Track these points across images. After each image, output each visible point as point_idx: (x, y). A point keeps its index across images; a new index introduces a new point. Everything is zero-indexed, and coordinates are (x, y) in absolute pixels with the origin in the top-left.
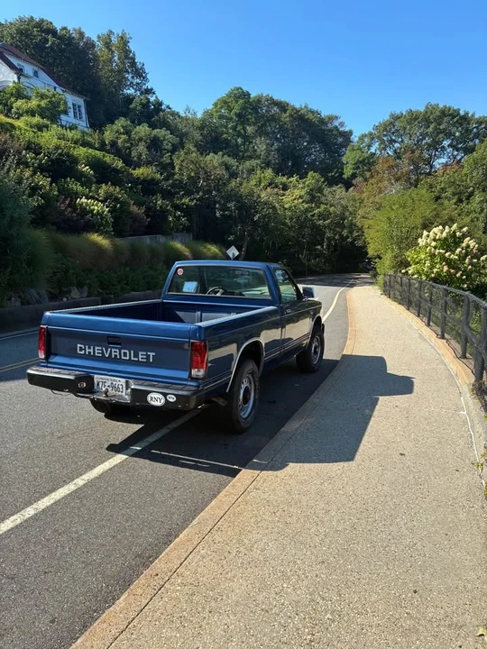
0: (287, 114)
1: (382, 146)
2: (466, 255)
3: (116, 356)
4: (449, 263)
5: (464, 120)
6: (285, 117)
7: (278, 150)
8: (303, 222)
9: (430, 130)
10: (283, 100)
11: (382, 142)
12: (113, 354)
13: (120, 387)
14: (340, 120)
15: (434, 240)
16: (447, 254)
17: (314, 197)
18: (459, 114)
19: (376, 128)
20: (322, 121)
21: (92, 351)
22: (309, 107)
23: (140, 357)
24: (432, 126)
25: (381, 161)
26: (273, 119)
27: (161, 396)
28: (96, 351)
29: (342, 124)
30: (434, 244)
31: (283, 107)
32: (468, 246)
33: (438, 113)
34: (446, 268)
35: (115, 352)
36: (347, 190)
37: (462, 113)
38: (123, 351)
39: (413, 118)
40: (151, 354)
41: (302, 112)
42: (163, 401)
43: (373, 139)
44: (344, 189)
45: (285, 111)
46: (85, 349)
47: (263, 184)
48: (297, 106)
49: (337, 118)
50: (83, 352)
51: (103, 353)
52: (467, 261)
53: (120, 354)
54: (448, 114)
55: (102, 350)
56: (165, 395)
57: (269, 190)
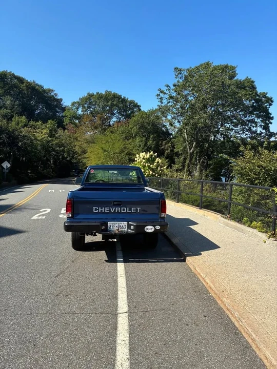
0: (24, 85)
1: (84, 109)
2: (158, 166)
3: (118, 211)
4: (153, 170)
5: (124, 101)
6: (23, 86)
7: (19, 105)
8: (47, 148)
9: (109, 104)
10: (21, 76)
11: (83, 107)
12: (116, 210)
13: (124, 226)
14: (55, 92)
15: (144, 159)
16: (151, 166)
17: (52, 134)
18: (121, 98)
19: (81, 99)
20: (44, 91)
21: (103, 210)
22: (36, 83)
23: (133, 210)
24: (110, 102)
25: (85, 117)
26: (15, 86)
27: (152, 227)
28: (106, 210)
29: (56, 95)
30: (144, 161)
31: (21, 80)
32: (158, 162)
33: (112, 96)
34: (151, 172)
35: (118, 209)
36: (64, 131)
37: (123, 97)
38: (122, 208)
39: (100, 96)
40: (139, 208)
41: (33, 84)
42: (153, 229)
43: (79, 105)
44: (62, 131)
45: (23, 83)
46: (98, 209)
47: (20, 125)
48: (29, 81)
49: (53, 91)
50: (97, 211)
51: (110, 211)
52: (159, 169)
53: (121, 210)
54: (116, 97)
55: (110, 209)
56: (154, 226)
57: (26, 128)
